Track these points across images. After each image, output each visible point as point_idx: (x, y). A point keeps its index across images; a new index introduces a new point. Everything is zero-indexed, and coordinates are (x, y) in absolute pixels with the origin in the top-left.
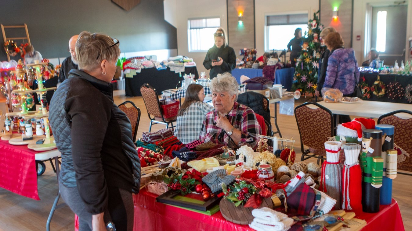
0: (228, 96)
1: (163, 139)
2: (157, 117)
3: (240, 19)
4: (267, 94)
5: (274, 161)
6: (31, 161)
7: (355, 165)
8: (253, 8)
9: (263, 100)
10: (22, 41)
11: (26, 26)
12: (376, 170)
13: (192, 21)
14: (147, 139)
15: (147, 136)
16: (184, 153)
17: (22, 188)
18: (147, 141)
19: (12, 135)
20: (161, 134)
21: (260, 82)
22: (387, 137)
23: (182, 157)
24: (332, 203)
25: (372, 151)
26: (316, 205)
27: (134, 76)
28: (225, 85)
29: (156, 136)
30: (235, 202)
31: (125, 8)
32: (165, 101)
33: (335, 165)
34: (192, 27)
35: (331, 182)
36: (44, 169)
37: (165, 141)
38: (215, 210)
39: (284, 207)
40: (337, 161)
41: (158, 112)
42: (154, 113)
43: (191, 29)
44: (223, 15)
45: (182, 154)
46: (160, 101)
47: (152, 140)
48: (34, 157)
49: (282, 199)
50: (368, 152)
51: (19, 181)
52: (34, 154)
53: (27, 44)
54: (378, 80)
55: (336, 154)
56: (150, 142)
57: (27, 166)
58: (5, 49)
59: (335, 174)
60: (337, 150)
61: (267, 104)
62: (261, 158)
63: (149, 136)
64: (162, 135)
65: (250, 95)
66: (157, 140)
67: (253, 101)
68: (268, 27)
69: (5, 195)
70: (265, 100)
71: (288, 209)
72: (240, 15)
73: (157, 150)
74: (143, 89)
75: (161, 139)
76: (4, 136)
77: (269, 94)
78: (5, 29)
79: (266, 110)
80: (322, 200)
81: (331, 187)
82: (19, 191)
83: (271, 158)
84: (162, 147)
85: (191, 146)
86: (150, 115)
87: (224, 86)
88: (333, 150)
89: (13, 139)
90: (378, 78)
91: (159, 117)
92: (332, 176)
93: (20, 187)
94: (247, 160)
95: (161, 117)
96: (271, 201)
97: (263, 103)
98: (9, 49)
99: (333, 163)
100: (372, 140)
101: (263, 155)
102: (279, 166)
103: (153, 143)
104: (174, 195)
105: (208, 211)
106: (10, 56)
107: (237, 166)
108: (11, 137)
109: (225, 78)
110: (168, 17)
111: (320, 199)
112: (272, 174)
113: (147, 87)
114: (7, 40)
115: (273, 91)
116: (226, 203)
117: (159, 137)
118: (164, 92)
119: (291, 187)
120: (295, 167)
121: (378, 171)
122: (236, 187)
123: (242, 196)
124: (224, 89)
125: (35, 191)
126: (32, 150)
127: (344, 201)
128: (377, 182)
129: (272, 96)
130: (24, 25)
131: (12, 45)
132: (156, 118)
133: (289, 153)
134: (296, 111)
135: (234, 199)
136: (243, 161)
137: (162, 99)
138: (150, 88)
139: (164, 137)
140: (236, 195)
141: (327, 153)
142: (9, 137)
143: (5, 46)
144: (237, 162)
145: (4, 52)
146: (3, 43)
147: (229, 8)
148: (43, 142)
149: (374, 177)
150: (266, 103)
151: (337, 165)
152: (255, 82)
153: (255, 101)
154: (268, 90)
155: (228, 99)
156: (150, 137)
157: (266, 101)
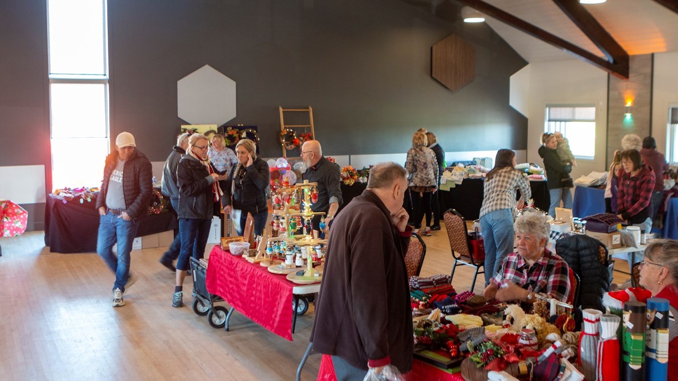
0: (535, 240)
1: (435, 287)
2: (463, 255)
3: (628, 110)
4: (615, 240)
5: (541, 326)
6: (288, 294)
7: (611, 340)
8: (649, 95)
9: (599, 248)
10: (303, 128)
11: (311, 109)
12: (633, 348)
13: (553, 109)
14: (415, 285)
15: (415, 281)
16: (446, 307)
17: (275, 325)
18: (415, 287)
19: (273, 261)
20: (434, 280)
21: (604, 221)
22: (658, 313)
23: (444, 311)
24: (578, 378)
25: (631, 326)
26: (559, 377)
27: (451, 189)
28: (532, 225)
29: (426, 282)
30: (478, 363)
31: (449, 87)
32: (477, 234)
33: (591, 337)
34: (552, 117)
35: (586, 356)
36: (306, 308)
37: (437, 289)
38: (457, 370)
39: (530, 375)
40: (594, 333)
41: (466, 250)
42: (460, 250)
43: (550, 120)
44: (601, 103)
45: (444, 307)
46: (468, 234)
47: (420, 286)
48: (291, 290)
49: (529, 367)
50: (628, 327)
51: (273, 315)
52: (292, 287)
53: (309, 135)
55: (593, 324)
56: (418, 289)
57: (284, 300)
58: (281, 140)
59: (590, 346)
60: (593, 319)
61: (604, 255)
62: (527, 322)
63: (417, 281)
64: (434, 282)
65: (581, 240)
66: (427, 287)
67: (585, 248)
68: (673, 125)
69: (257, 333)
70: (602, 248)
71: (533, 379)
72: (629, 104)
73: (424, 298)
74: (447, 215)
75: (433, 286)
76: (263, 262)
77: (619, 239)
78: (283, 112)
79: (604, 263)
80: (567, 373)
81: (586, 362)
82: (272, 327)
83: (538, 323)
84: (430, 296)
85: (462, 299)
86: (455, 252)
87: (530, 227)
88: (589, 319)
89: (273, 266)
91: (467, 256)
92: (588, 349)
93: (273, 323)
94: (514, 323)
95: (469, 256)
96: (517, 367)
97: (600, 252)
98: (286, 141)
99: (589, 335)
100: (631, 315)
101: (530, 318)
102: (548, 333)
103: (421, 290)
104: (421, 349)
105: (450, 369)
106: (286, 149)
107: (503, 327)
108: (271, 263)
109: (533, 217)
110: (516, 102)
111: (564, 371)
112: (535, 340)
113: (454, 213)
114: (285, 128)
115: (626, 235)
116: (469, 362)
117: (430, 283)
118: (476, 221)
119: (544, 356)
120: (567, 336)
121: (635, 350)
122: (483, 347)
123: (485, 357)
124: (530, 230)
125: (288, 330)
126: (291, 282)
127: (597, 378)
128: (635, 363)
129: (624, 241)
130: (308, 108)
131: (291, 134)
132: (462, 257)
133: (566, 320)
134: (634, 268)
135: (478, 360)
136: (509, 323)
137: (472, 231)
138: (456, 216)
139: (437, 284)
140: (479, 356)
141: (585, 322)
142: (269, 264)
143: (281, 136)
144: (505, 322)
145: (280, 143)
146: (280, 131)
147: (611, 93)
148: (303, 274)
149: (631, 356)
150: (603, 253)
151: (594, 338)
152: (596, 221)
153: (588, 248)
154: (617, 234)
155: (535, 243)
156: (419, 283)
157: (603, 250)
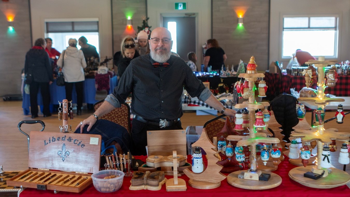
3: (10, 24)
54: (222, 83)
90: (222, 81)
